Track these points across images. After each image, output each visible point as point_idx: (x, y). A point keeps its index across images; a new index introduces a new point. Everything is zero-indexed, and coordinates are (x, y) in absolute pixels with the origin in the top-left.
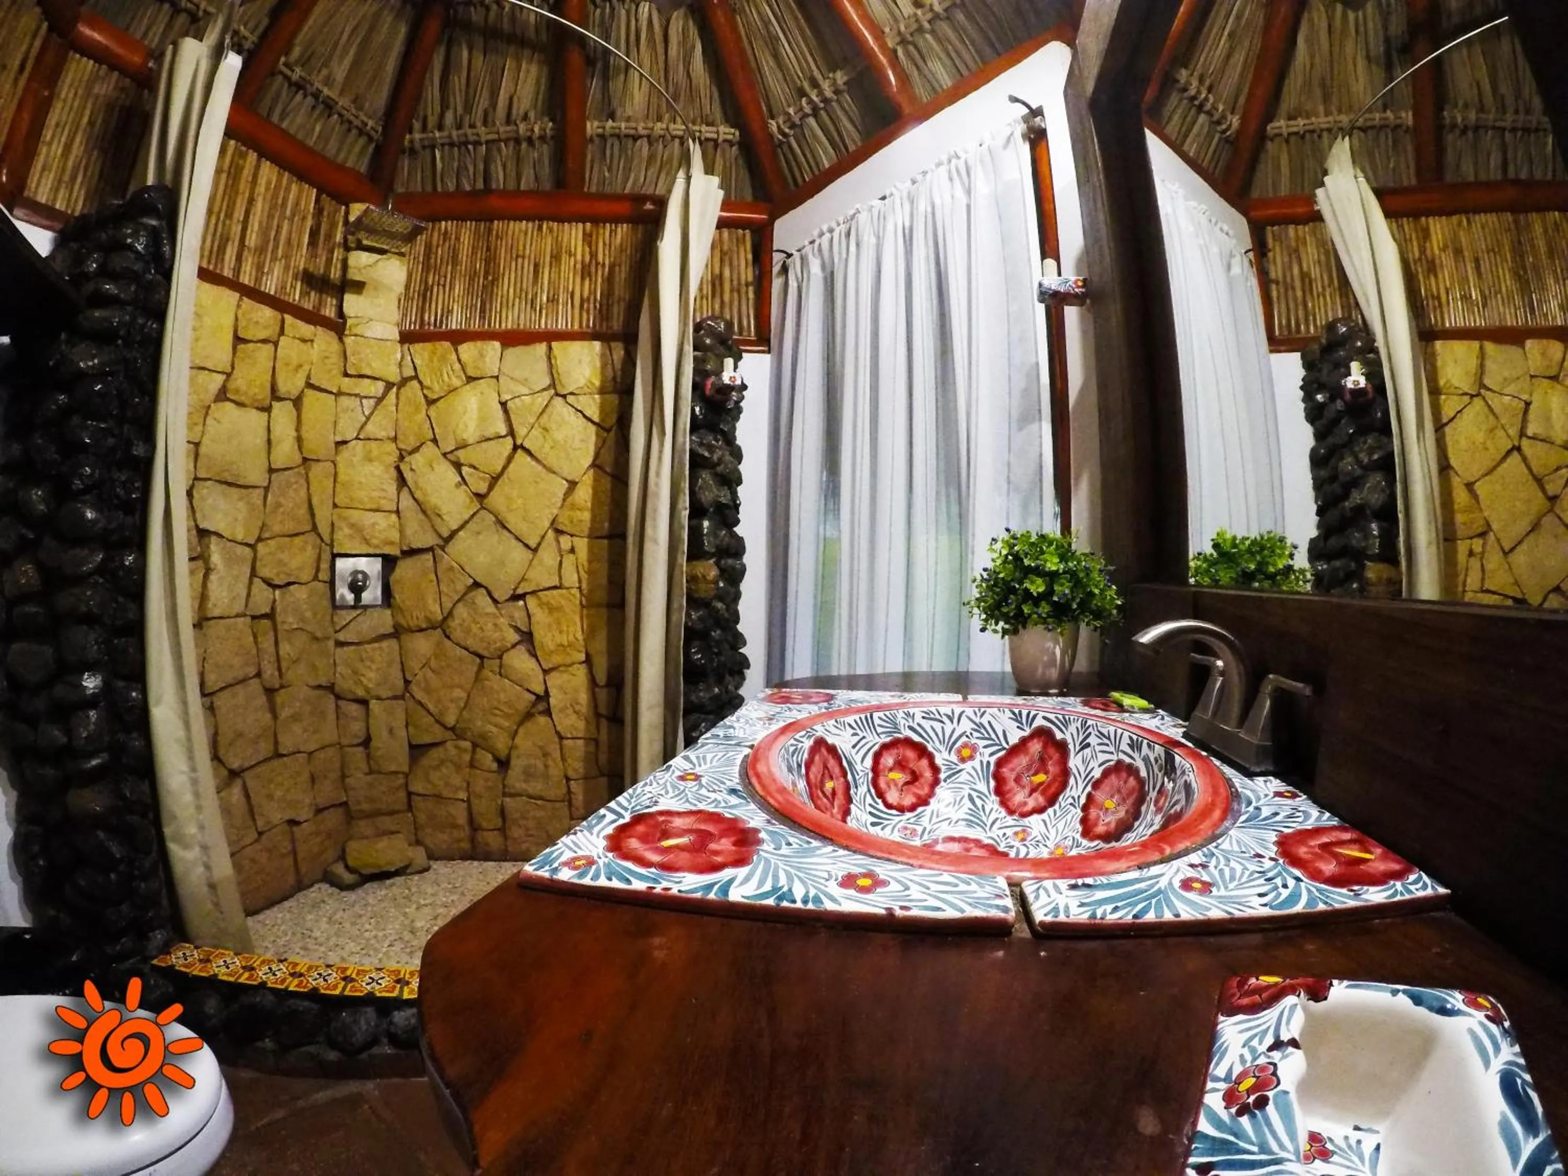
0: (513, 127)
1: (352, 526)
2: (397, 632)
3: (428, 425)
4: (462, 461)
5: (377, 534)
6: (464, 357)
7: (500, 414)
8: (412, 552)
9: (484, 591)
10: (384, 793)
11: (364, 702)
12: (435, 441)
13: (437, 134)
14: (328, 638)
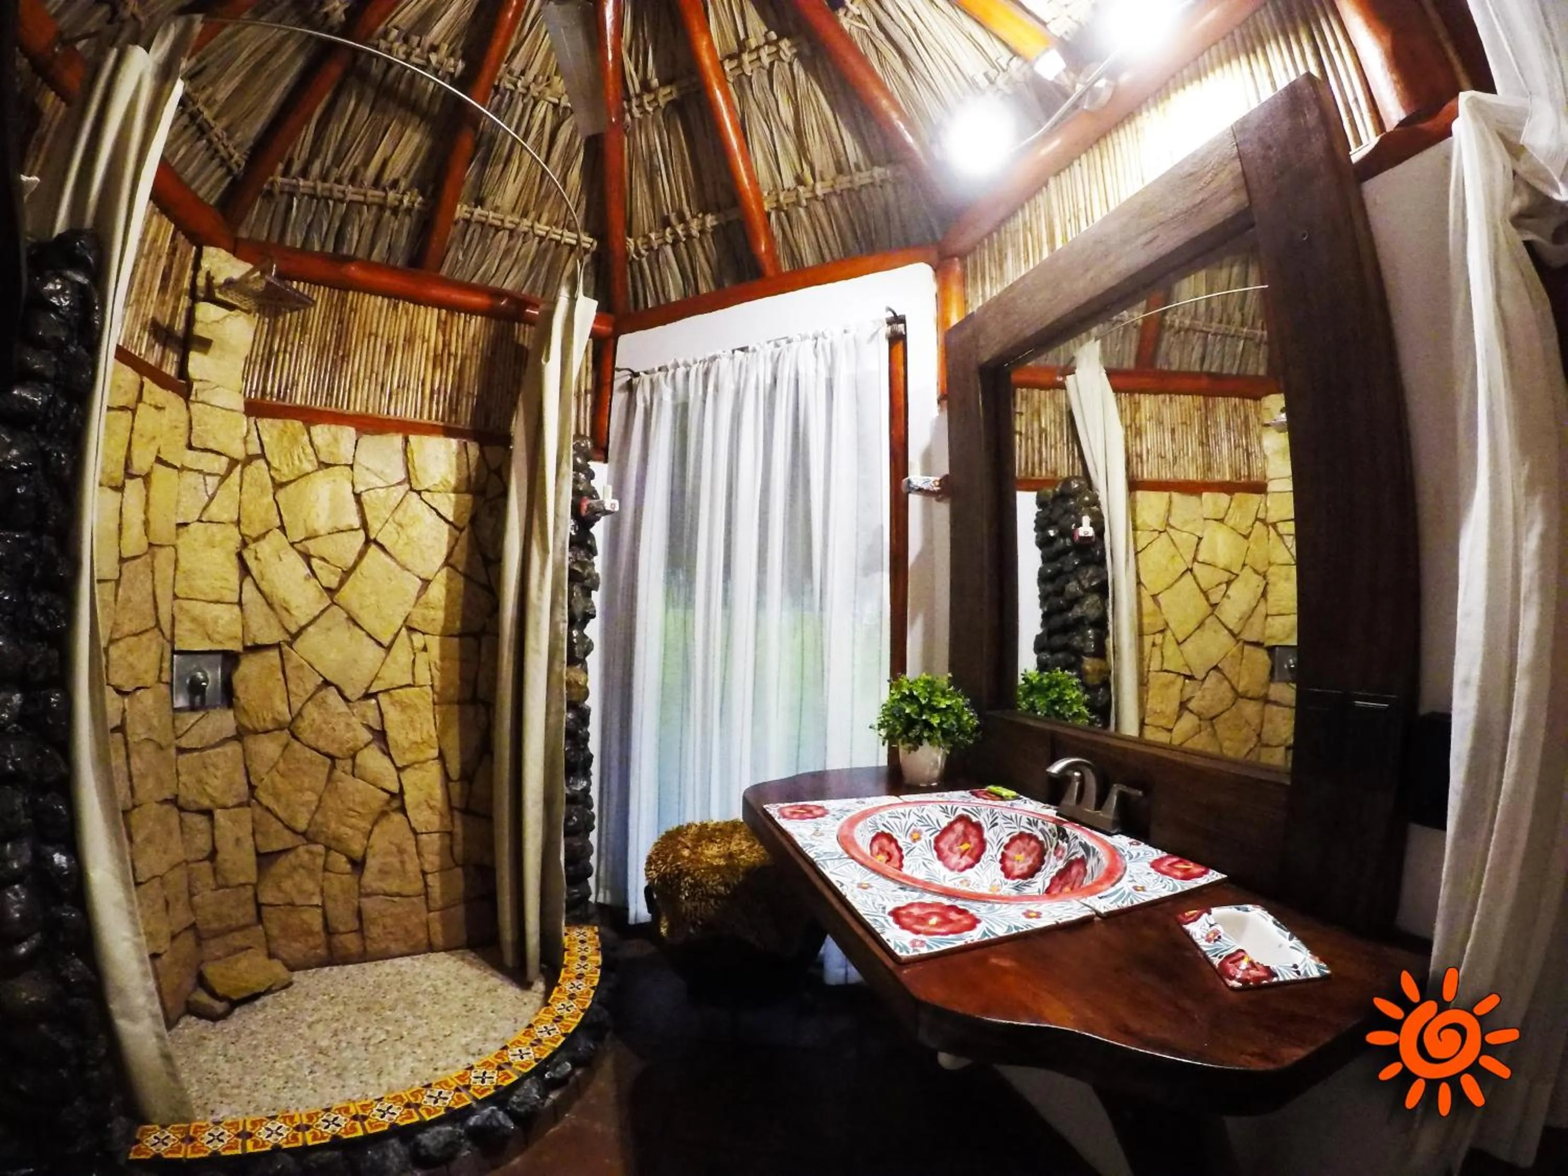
0: (380, 193)
1: (194, 620)
2: (241, 735)
3: (275, 511)
4: (312, 553)
5: (220, 629)
6: (318, 441)
7: (353, 506)
8: (257, 648)
9: (333, 689)
10: (233, 907)
11: (208, 813)
12: (282, 528)
13: (302, 182)
14: (169, 746)
